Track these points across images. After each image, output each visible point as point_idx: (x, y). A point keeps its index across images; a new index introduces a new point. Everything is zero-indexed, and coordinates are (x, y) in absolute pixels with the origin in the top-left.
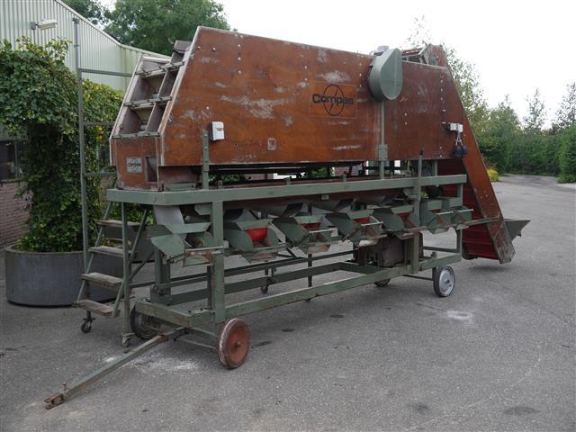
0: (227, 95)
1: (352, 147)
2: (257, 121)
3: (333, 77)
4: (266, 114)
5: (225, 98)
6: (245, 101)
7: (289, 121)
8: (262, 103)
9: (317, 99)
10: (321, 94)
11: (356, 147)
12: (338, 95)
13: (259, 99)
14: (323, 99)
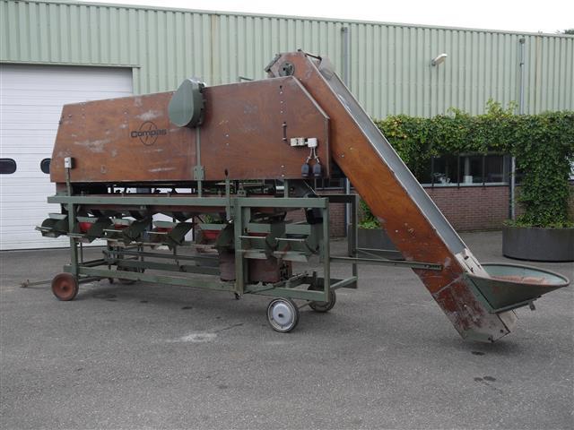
0: (77, 140)
1: (166, 169)
2: (96, 155)
3: (148, 116)
4: (98, 150)
5: (76, 143)
6: (87, 143)
7: (114, 153)
8: (96, 143)
9: (134, 134)
10: (138, 130)
11: (169, 169)
12: (152, 129)
13: (94, 141)
14: (141, 134)
